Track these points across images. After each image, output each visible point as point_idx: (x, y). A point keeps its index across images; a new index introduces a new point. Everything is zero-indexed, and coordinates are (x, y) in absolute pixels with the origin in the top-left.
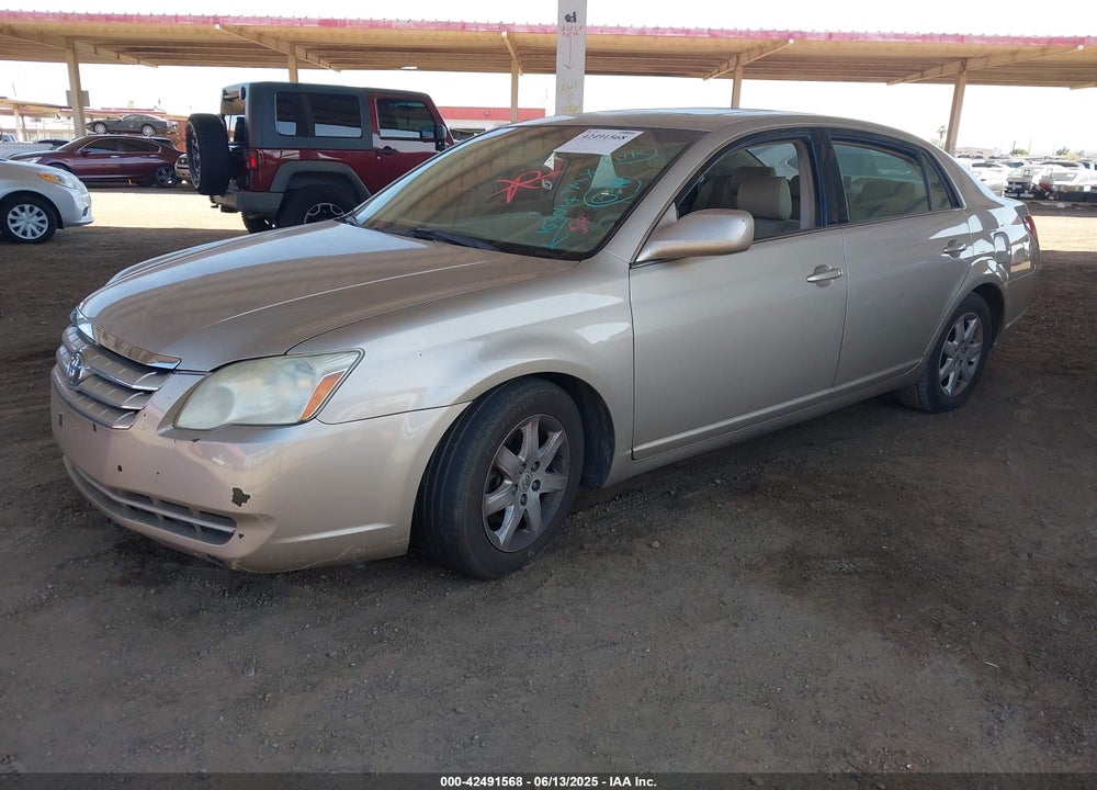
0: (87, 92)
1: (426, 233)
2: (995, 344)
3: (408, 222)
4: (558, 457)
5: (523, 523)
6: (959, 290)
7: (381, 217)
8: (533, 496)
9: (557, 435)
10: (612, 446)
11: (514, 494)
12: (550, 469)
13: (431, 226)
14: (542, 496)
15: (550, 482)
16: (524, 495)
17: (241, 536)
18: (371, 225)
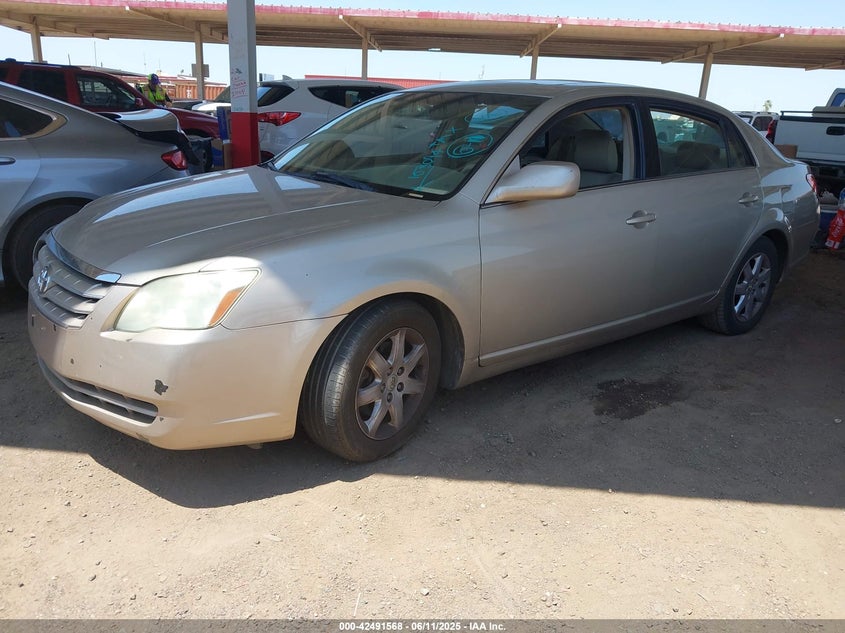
0: (207, 66)
1: (324, 176)
2: (781, 280)
3: (312, 167)
4: (419, 367)
5: (387, 418)
6: (751, 235)
7: (294, 164)
8: (398, 395)
9: (420, 347)
10: (463, 354)
11: (382, 391)
12: (412, 375)
13: (328, 171)
14: (405, 397)
15: (411, 387)
16: (390, 394)
17: (162, 419)
18: (287, 170)
